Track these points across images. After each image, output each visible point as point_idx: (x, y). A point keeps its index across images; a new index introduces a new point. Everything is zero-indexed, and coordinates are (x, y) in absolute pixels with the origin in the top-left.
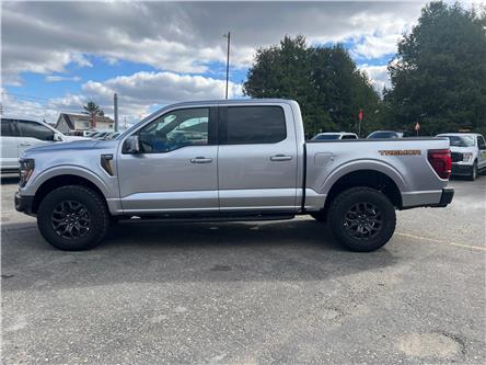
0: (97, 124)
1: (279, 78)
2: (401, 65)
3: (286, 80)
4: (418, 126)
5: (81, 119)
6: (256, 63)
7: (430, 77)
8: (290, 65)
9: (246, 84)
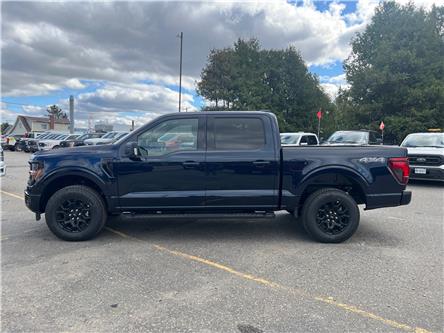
0: (56, 126)
1: (233, 78)
2: (356, 64)
3: (240, 81)
4: (382, 126)
5: (38, 120)
6: (209, 64)
7: (390, 74)
8: (244, 66)
9: (199, 84)
